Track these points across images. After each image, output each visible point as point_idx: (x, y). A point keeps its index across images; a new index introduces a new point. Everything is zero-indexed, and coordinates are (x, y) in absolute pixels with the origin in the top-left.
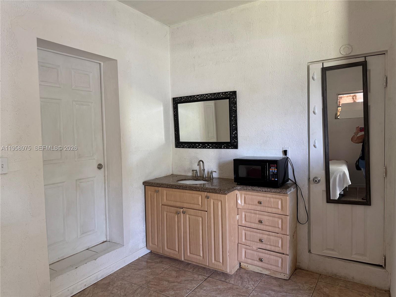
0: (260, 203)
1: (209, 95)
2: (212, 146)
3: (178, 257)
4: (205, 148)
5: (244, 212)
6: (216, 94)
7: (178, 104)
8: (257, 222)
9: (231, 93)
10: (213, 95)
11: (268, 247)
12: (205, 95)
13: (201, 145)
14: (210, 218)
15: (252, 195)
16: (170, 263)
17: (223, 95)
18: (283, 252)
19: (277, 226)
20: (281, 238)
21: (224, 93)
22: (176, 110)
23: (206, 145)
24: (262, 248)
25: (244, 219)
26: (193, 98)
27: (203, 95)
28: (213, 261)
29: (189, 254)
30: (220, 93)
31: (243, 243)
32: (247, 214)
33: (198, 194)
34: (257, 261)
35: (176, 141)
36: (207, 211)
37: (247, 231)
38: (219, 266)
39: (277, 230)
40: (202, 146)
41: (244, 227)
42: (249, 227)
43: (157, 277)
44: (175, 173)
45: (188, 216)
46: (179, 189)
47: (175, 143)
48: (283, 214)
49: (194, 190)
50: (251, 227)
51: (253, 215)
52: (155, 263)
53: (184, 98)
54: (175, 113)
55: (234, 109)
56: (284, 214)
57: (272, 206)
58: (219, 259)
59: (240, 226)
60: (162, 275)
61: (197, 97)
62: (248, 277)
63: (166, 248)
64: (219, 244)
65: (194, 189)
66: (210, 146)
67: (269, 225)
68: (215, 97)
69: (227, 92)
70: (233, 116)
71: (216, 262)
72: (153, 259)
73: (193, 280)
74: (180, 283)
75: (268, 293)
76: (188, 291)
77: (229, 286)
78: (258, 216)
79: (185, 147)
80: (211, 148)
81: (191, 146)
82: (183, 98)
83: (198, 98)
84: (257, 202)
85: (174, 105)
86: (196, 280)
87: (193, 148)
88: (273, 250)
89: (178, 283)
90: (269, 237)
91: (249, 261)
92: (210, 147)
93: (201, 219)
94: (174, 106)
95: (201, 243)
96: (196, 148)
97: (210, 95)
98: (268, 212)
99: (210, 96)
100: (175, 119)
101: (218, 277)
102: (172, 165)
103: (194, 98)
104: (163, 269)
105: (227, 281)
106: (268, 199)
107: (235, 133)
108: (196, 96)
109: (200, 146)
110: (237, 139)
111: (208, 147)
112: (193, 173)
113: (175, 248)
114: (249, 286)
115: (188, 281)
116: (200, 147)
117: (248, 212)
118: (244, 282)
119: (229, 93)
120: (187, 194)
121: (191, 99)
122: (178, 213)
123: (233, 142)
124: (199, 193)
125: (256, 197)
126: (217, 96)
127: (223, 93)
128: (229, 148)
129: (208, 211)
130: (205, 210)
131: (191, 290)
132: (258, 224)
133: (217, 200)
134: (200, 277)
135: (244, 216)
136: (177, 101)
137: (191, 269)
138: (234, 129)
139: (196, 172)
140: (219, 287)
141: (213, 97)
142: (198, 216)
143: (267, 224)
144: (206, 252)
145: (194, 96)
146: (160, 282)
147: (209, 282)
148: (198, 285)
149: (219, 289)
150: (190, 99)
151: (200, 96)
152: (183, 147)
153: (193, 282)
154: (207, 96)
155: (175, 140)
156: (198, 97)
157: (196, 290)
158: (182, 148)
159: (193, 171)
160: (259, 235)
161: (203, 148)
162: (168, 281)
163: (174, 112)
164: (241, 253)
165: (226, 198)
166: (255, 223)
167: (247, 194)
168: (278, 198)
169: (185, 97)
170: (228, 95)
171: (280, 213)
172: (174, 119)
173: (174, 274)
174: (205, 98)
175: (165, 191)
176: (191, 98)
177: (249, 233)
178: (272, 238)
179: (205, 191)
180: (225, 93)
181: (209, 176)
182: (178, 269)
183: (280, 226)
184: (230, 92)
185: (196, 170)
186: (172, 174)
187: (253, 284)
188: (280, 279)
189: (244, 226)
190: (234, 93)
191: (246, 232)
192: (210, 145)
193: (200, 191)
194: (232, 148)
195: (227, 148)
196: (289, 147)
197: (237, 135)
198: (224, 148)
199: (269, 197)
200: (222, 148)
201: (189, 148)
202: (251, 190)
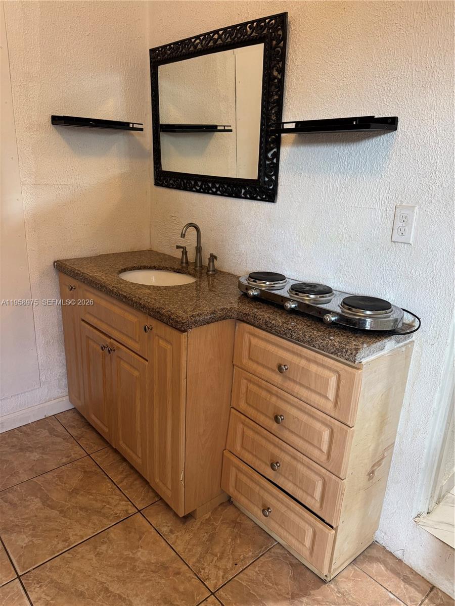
4: (208, 193)
5: (246, 379)
6: (238, 28)
7: (159, 67)
9: (273, 21)
11: (289, 487)
12: (211, 35)
13: (200, 183)
15: (266, 341)
17: (254, 28)
18: (323, 517)
19: (317, 443)
20: (324, 479)
21: (255, 24)
23: (210, 184)
24: (275, 482)
25: (243, 396)
27: (209, 33)
31: (235, 453)
32: (251, 386)
33: (133, 315)
35: (155, 169)
36: (147, 361)
37: (248, 427)
39: (316, 454)
40: (201, 187)
41: (242, 416)
42: (253, 419)
44: (155, 249)
47: (154, 173)
48: (337, 417)
50: (258, 422)
51: (263, 393)
52: (65, 439)
56: (340, 419)
58: (166, 480)
59: (235, 411)
60: (48, 475)
61: (195, 41)
62: (229, 541)
66: (218, 189)
67: (299, 433)
68: (233, 37)
69: (264, 19)
70: (273, 98)
73: (100, 511)
74: (65, 512)
76: (60, 546)
77: (166, 557)
78: (273, 399)
79: (171, 186)
80: (219, 193)
81: (181, 185)
82: (168, 48)
83: (198, 44)
84: (276, 362)
86: (104, 515)
87: (185, 189)
88: (300, 500)
89: (61, 512)
90: (293, 462)
93: (139, 375)
96: (191, 190)
97: (223, 33)
98: (299, 397)
99: (223, 37)
103: (189, 47)
104: (64, 460)
107: (274, 154)
108: (193, 41)
109: (198, 186)
110: (277, 173)
111: (214, 190)
115: (87, 510)
116: (198, 188)
117: (254, 384)
119: (267, 21)
123: (265, 182)
125: (276, 348)
126: (239, 35)
127: (252, 22)
128: (255, 199)
129: (149, 361)
133: (165, 340)
134: (120, 507)
135: (243, 389)
136: (157, 59)
137: (120, 476)
139: (183, 252)
140: (139, 554)
141: (229, 39)
142: (134, 368)
145: (190, 40)
146: (28, 498)
147: (128, 528)
148: (97, 530)
149: (133, 560)
150: (180, 50)
151: (202, 38)
152: (168, 186)
153: (94, 517)
154: (216, 36)
155: (154, 165)
157: (81, 549)
159: (178, 247)
160: (271, 447)
161: (204, 192)
162: (46, 501)
164: (229, 474)
165: (184, 340)
166: (266, 416)
167: (254, 335)
170: (264, 29)
171: (329, 413)
173: (76, 480)
174: (212, 44)
175: (83, 290)
178: (302, 469)
180: (259, 21)
182: (93, 468)
183: (325, 448)
184: (271, 18)
185: (185, 248)
186: (150, 251)
187: (224, 570)
189: (243, 412)
190: (281, 20)
191: (245, 429)
192: (217, 186)
194: (262, 200)
195: (253, 198)
196: (414, 207)
197: (278, 161)
198: (246, 198)
199: (308, 360)
200: (240, 197)
201: (179, 188)
202: (264, 326)
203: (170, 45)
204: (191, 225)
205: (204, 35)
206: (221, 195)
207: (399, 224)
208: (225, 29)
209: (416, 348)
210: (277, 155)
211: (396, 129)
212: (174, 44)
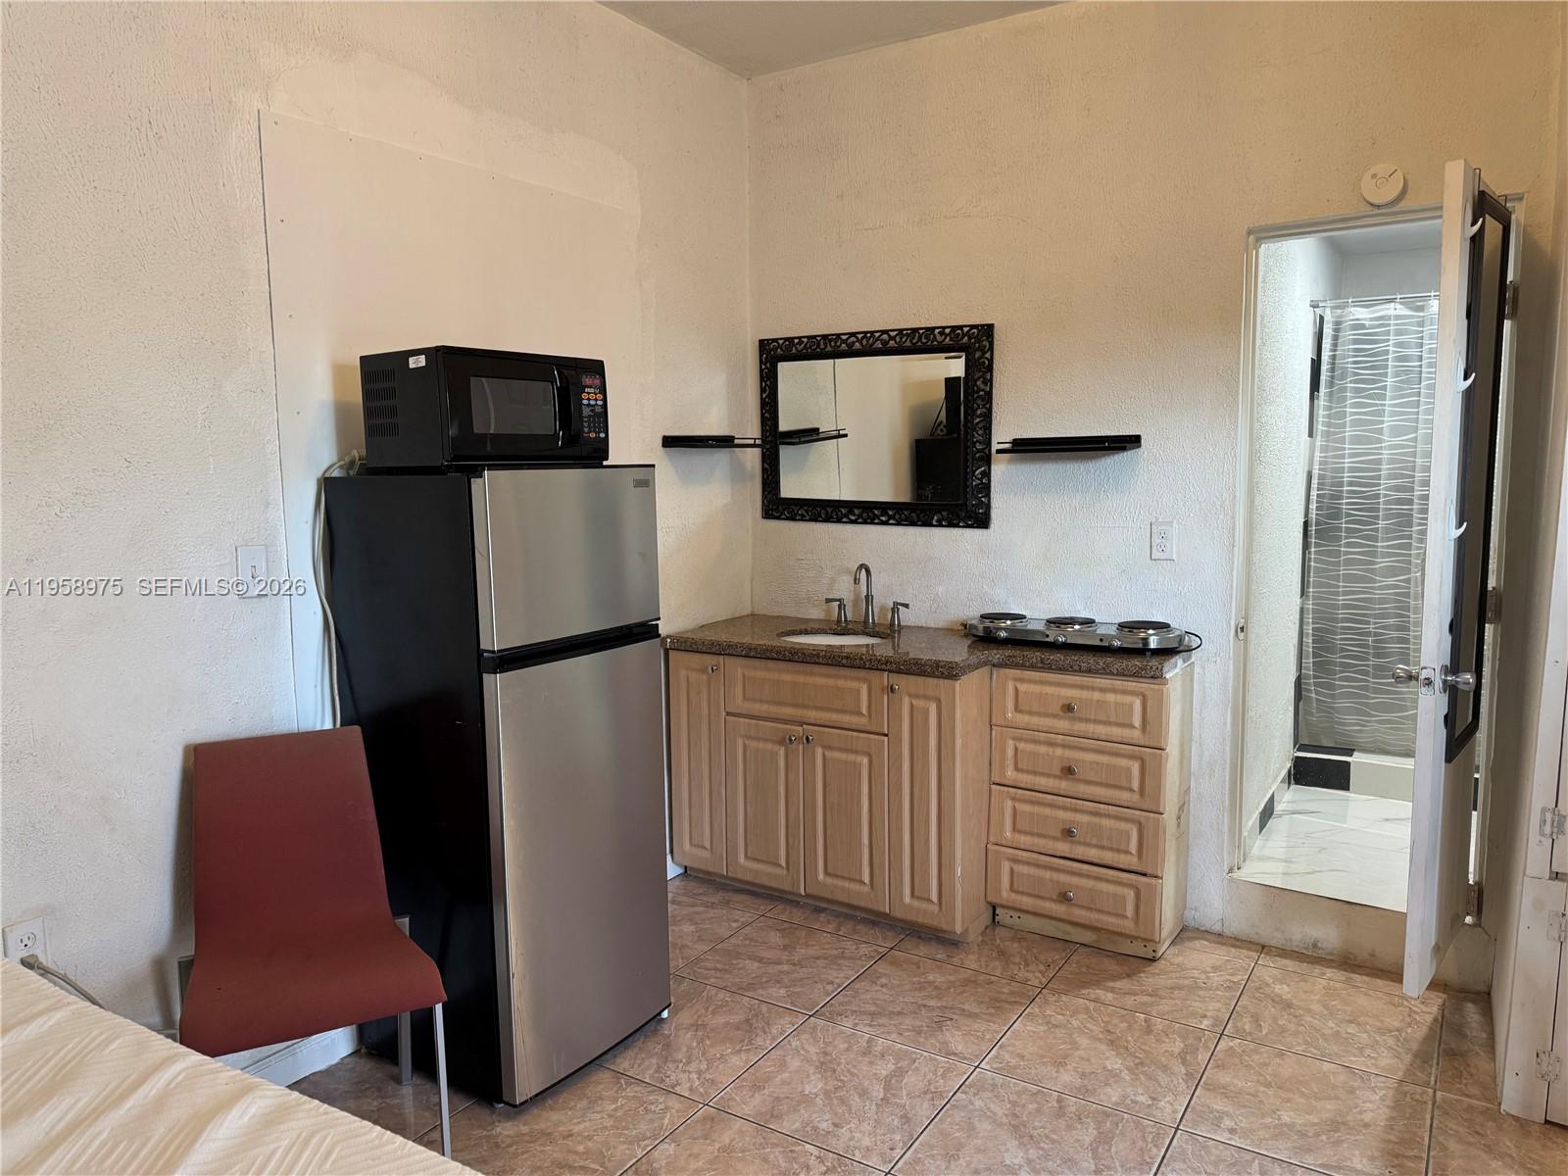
0: (1068, 708)
1: (893, 334)
2: (897, 516)
3: (787, 887)
4: (873, 523)
5: (1014, 739)
6: (921, 331)
7: (780, 364)
8: (1056, 771)
9: (975, 330)
10: (908, 335)
11: (1093, 854)
12: (877, 335)
13: (857, 512)
14: (900, 756)
15: (1041, 682)
16: (757, 906)
17: (947, 335)
18: (1144, 871)
19: (1124, 784)
20: (1140, 823)
21: (947, 331)
22: (768, 383)
23: (876, 512)
24: (1072, 856)
25: (1010, 763)
26: (833, 344)
27: (872, 333)
28: (907, 899)
29: (821, 876)
30: (933, 329)
31: (1004, 842)
32: (1021, 746)
33: (858, 679)
34: (1054, 901)
35: (764, 496)
36: (886, 735)
37: (1021, 799)
38: (926, 912)
39: (1125, 797)
40: (859, 516)
41: (1011, 789)
42: (1029, 787)
43: (720, 946)
44: (759, 612)
45: (819, 751)
46: (790, 661)
47: (763, 502)
48: (1147, 744)
49: (844, 666)
50: (1037, 788)
51: (1043, 749)
52: (707, 907)
53: (801, 343)
54: (764, 396)
55: (982, 386)
56: (1152, 744)
57: (1108, 717)
58: (929, 891)
59: (998, 787)
60: (733, 940)
61: (848, 339)
62: (1025, 952)
63: (742, 859)
64: (927, 841)
65: (844, 661)
66: (890, 518)
67: (1099, 780)
68: (914, 341)
69: (961, 327)
70: (979, 412)
71: (916, 903)
72: (697, 895)
73: (842, 956)
74: (799, 964)
75: (1093, 996)
76: (830, 988)
77: (964, 974)
78: (1059, 752)
79: (798, 517)
80: (892, 522)
81: (820, 515)
82: (796, 341)
83: (853, 343)
84: (1061, 704)
85: (763, 367)
86: (850, 958)
87: (827, 520)
88: (1110, 863)
89: (794, 965)
90: (1095, 820)
91: (1026, 902)
92: (889, 520)
93: (865, 761)
94: (761, 370)
95: (866, 840)
96: (839, 521)
97: (897, 335)
98: (1095, 736)
99: (898, 339)
100: (766, 415)
101: (924, 950)
102: (752, 582)
103: (838, 344)
104: (734, 925)
105: (956, 960)
106: (1097, 695)
107: (982, 473)
108: (844, 337)
109: (854, 515)
110: (988, 495)
111: (883, 519)
112: (828, 611)
113: (777, 857)
114: (1030, 975)
115: (825, 959)
116: (853, 518)
117: (1027, 741)
118: (1011, 966)
119: (966, 329)
120: (820, 679)
121: (829, 349)
122: (786, 741)
123: (973, 505)
124: (862, 673)
125: (1058, 689)
126: (924, 341)
127: (944, 328)
128: (957, 526)
129: (890, 735)
130: (879, 730)
131: (839, 986)
132: (1060, 778)
133: (926, 697)
134: (864, 949)
135: (1010, 753)
136: (773, 354)
137: (830, 926)
138: (981, 459)
139: (840, 606)
140: (931, 977)
141: (908, 344)
142: (856, 752)
143: (1091, 776)
144: (882, 866)
145: (838, 336)
146: (734, 962)
147: (894, 963)
148: (859, 971)
149: (931, 983)
150: (822, 346)
151: (860, 336)
152: (792, 518)
153: (841, 962)
154: (885, 337)
155: (764, 490)
156: (853, 339)
157: (858, 986)
158: (787, 519)
159: (828, 601)
160: (1061, 814)
161: (865, 523)
162: (761, 960)
163: (763, 390)
164: (998, 874)
165: (958, 689)
166: (1049, 775)
167: (1022, 680)
168: (1132, 693)
169: (805, 340)
170: (963, 338)
171: (1136, 742)
172: (762, 415)
173: (775, 938)
174: (879, 345)
175: (737, 668)
176: (825, 344)
177: (1026, 808)
178: (1107, 823)
179: (884, 666)
180: (954, 328)
181: (886, 619)
182: (786, 925)
183: (1136, 785)
184: (972, 327)
185: (839, 600)
186: (753, 615)
187: (1040, 972)
188: (1131, 959)
189: (1011, 783)
190: (987, 330)
191: (1017, 804)
192: (890, 513)
193: (868, 669)
194: (968, 526)
195: (952, 525)
196: (1172, 522)
197: (989, 481)
198: (941, 525)
199: (1103, 690)
200: (931, 525)
201: (814, 519)
202: (1039, 665)
203: (800, 338)
204: (862, 566)
205: (866, 333)
206: (898, 524)
207: (1156, 540)
208: (901, 331)
209: (1197, 669)
210: (987, 474)
211: (1140, 446)
212: (808, 337)
